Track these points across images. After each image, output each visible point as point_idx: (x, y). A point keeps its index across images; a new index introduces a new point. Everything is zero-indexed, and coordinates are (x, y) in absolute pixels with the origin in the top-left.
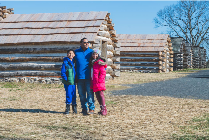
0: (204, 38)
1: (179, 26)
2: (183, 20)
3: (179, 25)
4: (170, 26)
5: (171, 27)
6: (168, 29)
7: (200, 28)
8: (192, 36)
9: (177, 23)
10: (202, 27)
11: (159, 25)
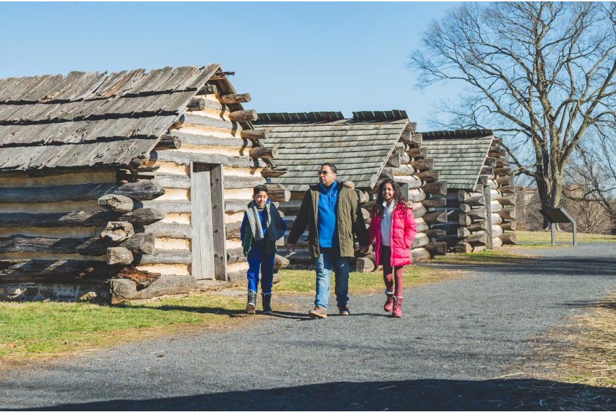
0: (592, 116)
1: (502, 77)
2: (511, 55)
3: (501, 73)
4: (471, 79)
5: (473, 81)
6: (467, 90)
7: (580, 82)
8: (547, 110)
9: (495, 67)
10: (587, 79)
11: (431, 77)
